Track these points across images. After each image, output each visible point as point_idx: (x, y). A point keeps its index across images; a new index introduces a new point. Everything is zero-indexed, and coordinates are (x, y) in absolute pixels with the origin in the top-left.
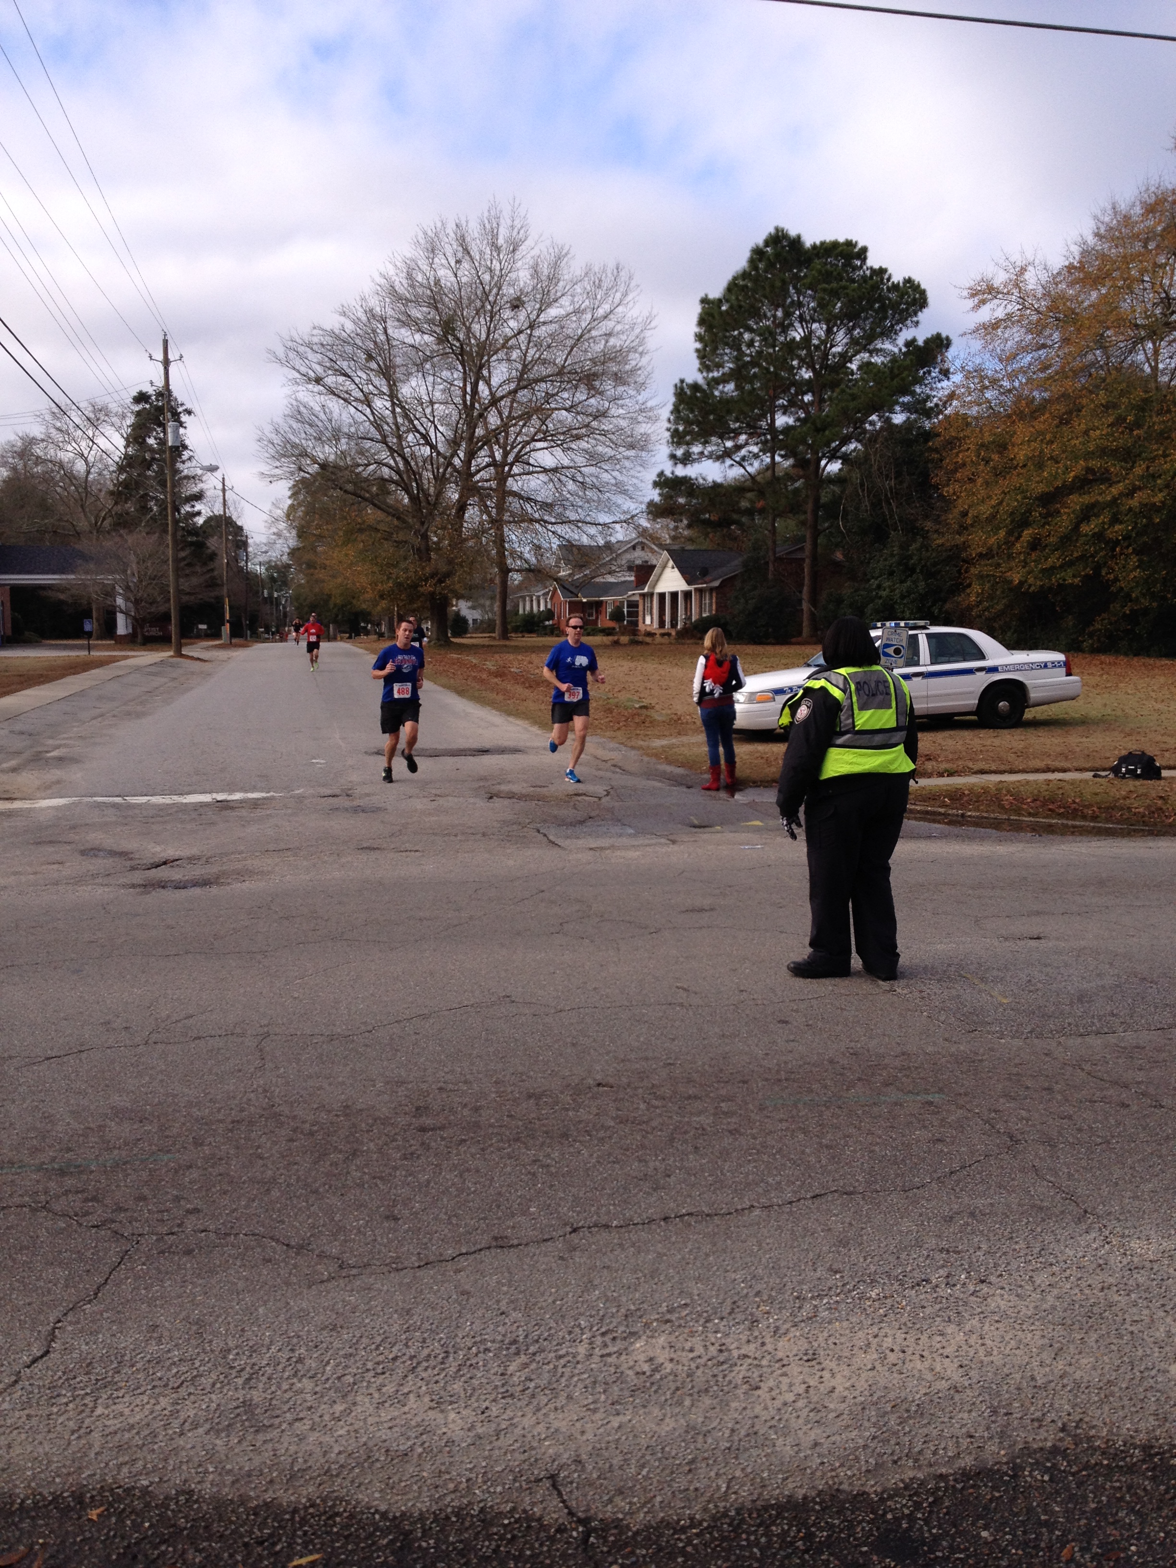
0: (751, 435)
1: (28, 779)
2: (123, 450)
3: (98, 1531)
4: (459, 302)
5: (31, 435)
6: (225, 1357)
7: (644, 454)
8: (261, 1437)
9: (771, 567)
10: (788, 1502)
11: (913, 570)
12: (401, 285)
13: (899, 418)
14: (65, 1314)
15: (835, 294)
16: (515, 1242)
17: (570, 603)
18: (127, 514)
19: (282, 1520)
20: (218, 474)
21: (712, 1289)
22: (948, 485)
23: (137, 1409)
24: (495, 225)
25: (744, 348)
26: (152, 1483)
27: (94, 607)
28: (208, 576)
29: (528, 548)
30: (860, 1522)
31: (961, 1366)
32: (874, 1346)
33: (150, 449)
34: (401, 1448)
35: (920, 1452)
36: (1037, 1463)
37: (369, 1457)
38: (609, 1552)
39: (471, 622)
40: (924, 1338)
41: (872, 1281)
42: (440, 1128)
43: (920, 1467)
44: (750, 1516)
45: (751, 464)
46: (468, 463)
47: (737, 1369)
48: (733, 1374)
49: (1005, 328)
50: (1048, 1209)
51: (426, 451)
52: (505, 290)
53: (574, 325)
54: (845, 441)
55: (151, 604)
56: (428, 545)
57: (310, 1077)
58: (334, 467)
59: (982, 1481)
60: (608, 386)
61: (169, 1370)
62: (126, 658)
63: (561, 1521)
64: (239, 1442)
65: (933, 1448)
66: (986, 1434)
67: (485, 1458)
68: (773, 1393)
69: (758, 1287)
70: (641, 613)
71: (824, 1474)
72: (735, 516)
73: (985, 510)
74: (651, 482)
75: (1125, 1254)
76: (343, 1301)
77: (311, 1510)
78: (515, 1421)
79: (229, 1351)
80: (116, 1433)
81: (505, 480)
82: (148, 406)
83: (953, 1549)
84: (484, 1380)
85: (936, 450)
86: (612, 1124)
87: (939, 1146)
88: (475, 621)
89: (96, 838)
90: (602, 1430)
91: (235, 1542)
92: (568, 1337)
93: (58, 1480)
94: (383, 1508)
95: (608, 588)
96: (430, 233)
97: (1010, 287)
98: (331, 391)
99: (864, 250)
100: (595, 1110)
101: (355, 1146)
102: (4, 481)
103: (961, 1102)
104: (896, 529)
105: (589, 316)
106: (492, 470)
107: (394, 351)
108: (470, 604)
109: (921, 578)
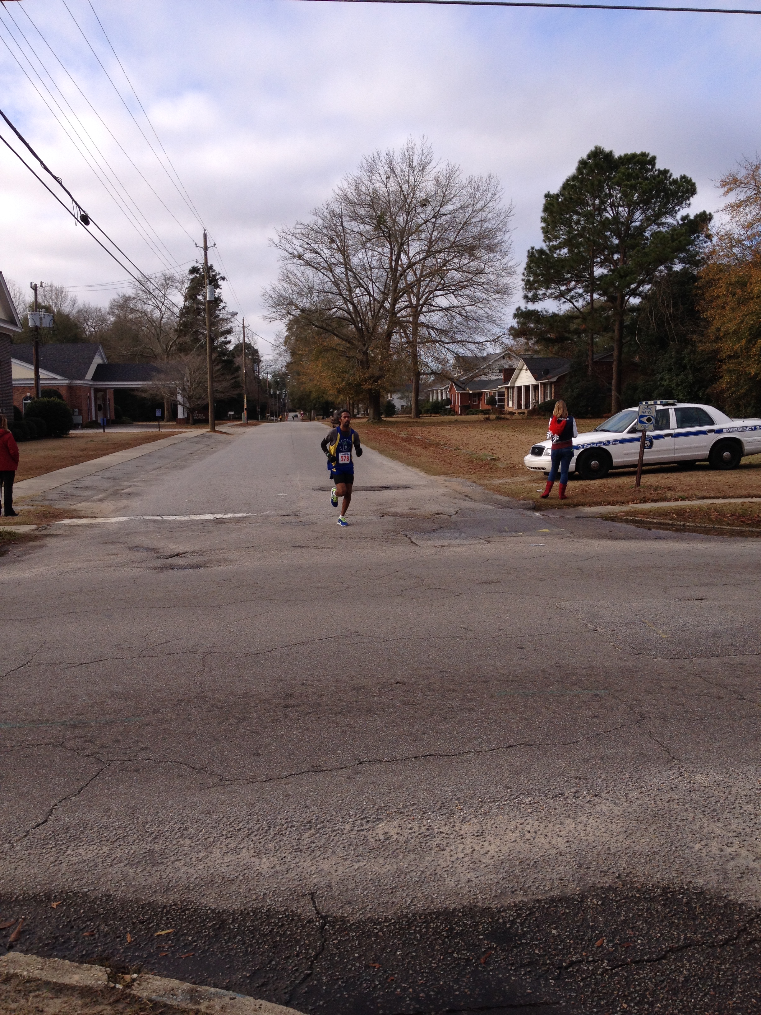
0: (577, 282)
1: (108, 505)
2: (183, 303)
3: (55, 913)
4: (388, 203)
5: (127, 295)
6: (144, 826)
7: (505, 296)
8: (155, 869)
9: (590, 368)
10: (444, 911)
11: (685, 367)
12: (352, 194)
13: (677, 267)
14: (60, 802)
15: (633, 188)
16: (325, 769)
17: (461, 394)
18: (186, 343)
19: (157, 911)
21: (432, 796)
22: (707, 311)
23: (89, 852)
24: (411, 153)
25: (574, 226)
26: (89, 890)
27: (165, 401)
28: (233, 381)
29: (431, 359)
30: (482, 923)
31: (568, 842)
32: (519, 829)
33: (200, 303)
34: (232, 876)
35: (529, 887)
36: (597, 895)
37: (212, 881)
38: (334, 934)
39: (397, 407)
40: (550, 826)
41: (528, 794)
42: (297, 706)
43: (527, 895)
44: (420, 918)
45: (577, 301)
46: (393, 305)
47: (434, 839)
48: (431, 842)
49: (746, 206)
50: (650, 756)
51: (367, 299)
52: (418, 194)
53: (461, 216)
54: (641, 284)
55: (197, 399)
56: (367, 359)
57: (229, 676)
58: (310, 311)
59: (561, 903)
60: (483, 253)
61: (111, 832)
63: (311, 917)
64: (142, 871)
65: (537, 885)
66: (571, 879)
67: (277, 883)
68: (452, 853)
69: (459, 795)
70: (506, 400)
71: (469, 897)
72: (567, 335)
73: (732, 327)
74: (512, 314)
75: (690, 782)
76: (218, 798)
77: (174, 907)
78: (299, 864)
79: (147, 823)
80: (75, 864)
81: (418, 316)
82: (198, 276)
83: (532, 939)
84: (287, 842)
85: (700, 288)
86: (399, 705)
87: (594, 720)
88: (400, 407)
89: (139, 540)
90: (347, 870)
91: (128, 922)
92: (341, 820)
93: (38, 887)
94: (214, 907)
95: (485, 384)
96: (370, 160)
97: (749, 179)
98: (308, 263)
99: (654, 158)
100: (391, 697)
101: (245, 715)
102: (111, 324)
103: (617, 695)
104: (674, 340)
105: (471, 209)
106: (409, 310)
107: (348, 236)
108: (400, 395)
109: (690, 372)
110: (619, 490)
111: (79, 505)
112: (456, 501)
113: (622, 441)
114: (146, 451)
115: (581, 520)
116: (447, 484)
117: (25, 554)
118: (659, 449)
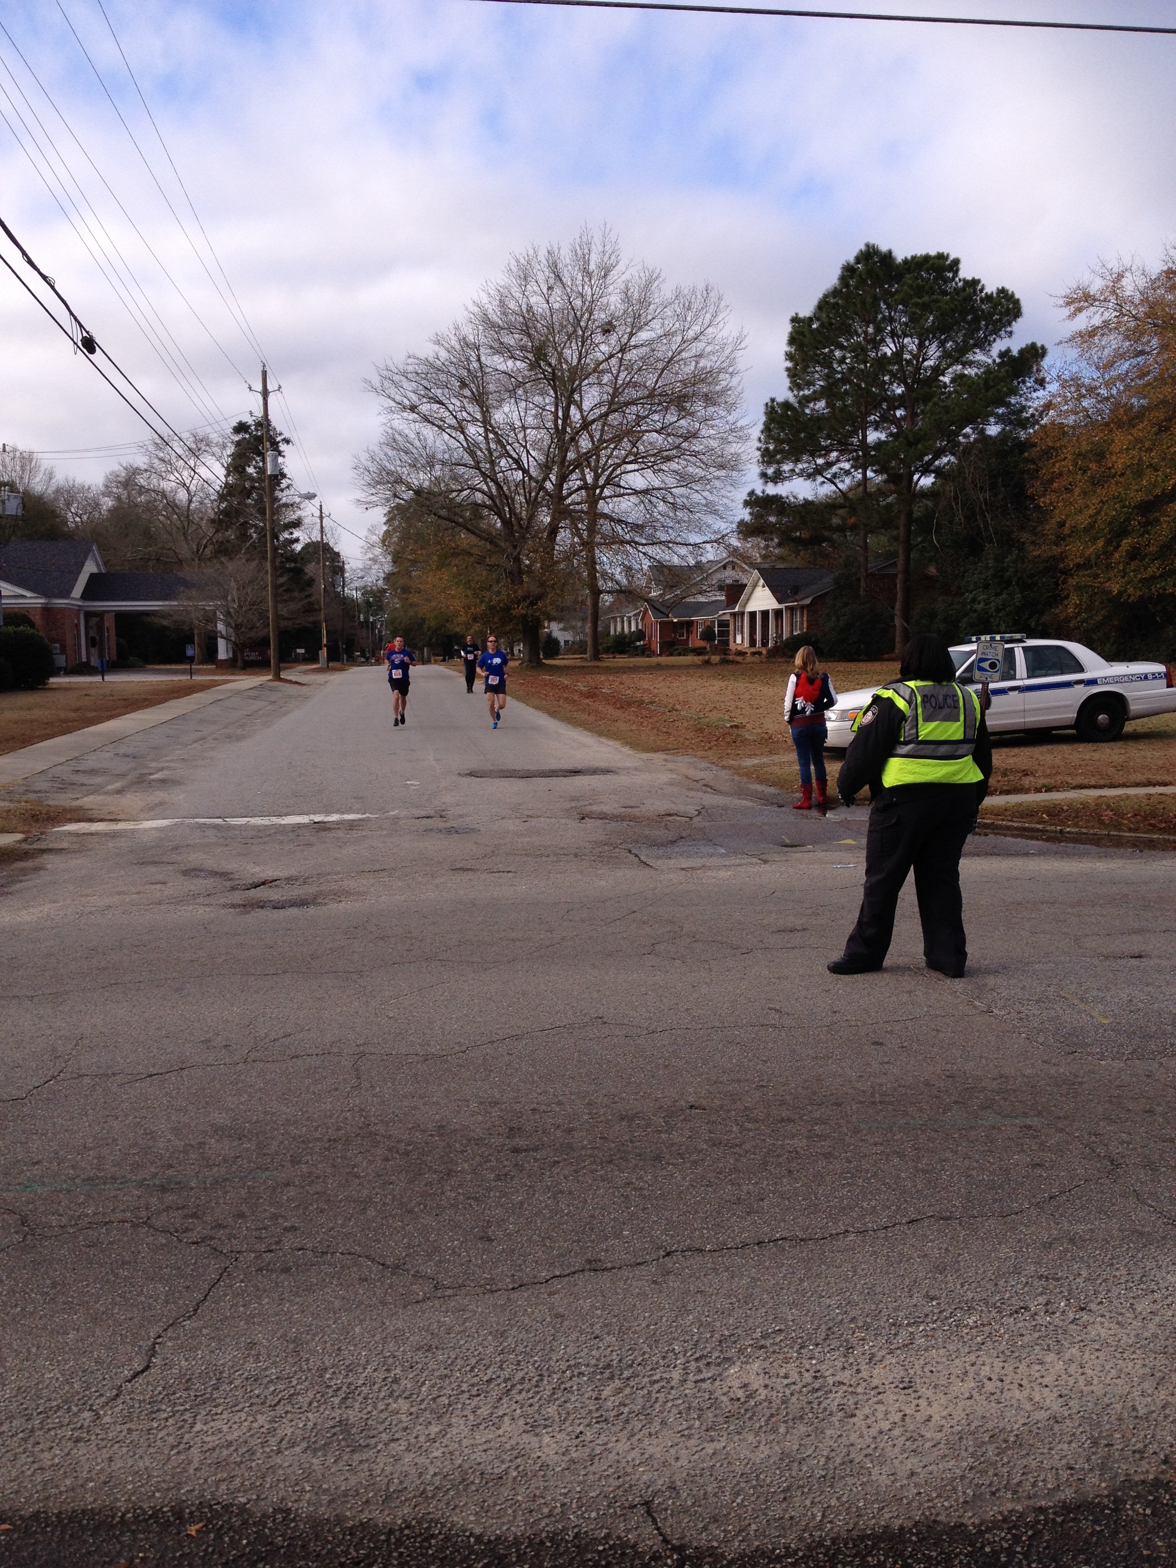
0: (842, 452)
1: (133, 800)
2: (224, 479)
3: (198, 1546)
4: (551, 328)
5: (135, 466)
6: (321, 1376)
7: (734, 474)
8: (357, 1457)
9: (863, 584)
10: (884, 1533)
11: (1008, 583)
12: (494, 313)
13: (993, 430)
14: (166, 1330)
15: (926, 308)
16: (609, 1265)
17: (661, 623)
18: (228, 541)
19: (378, 1541)
20: (316, 502)
21: (806, 1315)
22: (1044, 496)
23: (235, 1426)
24: (586, 251)
25: (835, 366)
26: (249, 1500)
27: (196, 632)
28: (305, 601)
29: (619, 570)
30: (957, 1555)
31: (1061, 1396)
32: (971, 1375)
33: (250, 478)
34: (496, 1471)
35: (1019, 1484)
36: (1139, 1496)
37: (464, 1480)
39: (562, 643)
40: (1023, 1367)
41: (969, 1308)
42: (533, 1150)
43: (1019, 1499)
44: (845, 1545)
45: (843, 481)
46: (559, 486)
47: (831, 1396)
48: (828, 1401)
49: (1103, 335)
50: (1149, 1234)
51: (519, 475)
52: (596, 314)
53: (664, 348)
54: (938, 454)
55: (250, 629)
56: (520, 568)
57: (405, 1097)
58: (429, 493)
59: (1083, 1514)
60: (698, 407)
61: (266, 1388)
62: (227, 682)
63: (655, 1548)
64: (336, 1461)
65: (1032, 1480)
66: (1086, 1466)
67: (580, 1483)
68: (869, 1421)
69: (854, 1313)
70: (731, 632)
71: (921, 1505)
72: (826, 533)
73: (1083, 520)
74: (742, 501)
76: (438, 1322)
77: (407, 1532)
78: (609, 1446)
79: (326, 1370)
80: (214, 1449)
81: (597, 502)
82: (247, 436)
84: (578, 1405)
85: (1032, 461)
86: (705, 1147)
87: (1038, 1171)
88: (566, 642)
89: (195, 858)
90: (696, 1457)
92: (662, 1362)
93: (157, 1495)
94: (478, 1531)
95: (698, 608)
96: (522, 261)
97: (1107, 294)
98: (426, 419)
99: (956, 262)
100: (688, 1133)
101: (450, 1166)
102: (109, 511)
103: (1060, 1126)
104: (991, 541)
105: (679, 339)
106: (583, 492)
107: (487, 378)
108: (562, 626)
109: (1017, 590)
111: (86, 799)
112: (692, 793)
114: (178, 712)
116: (670, 765)
117: (13, 882)
118: (1000, 710)
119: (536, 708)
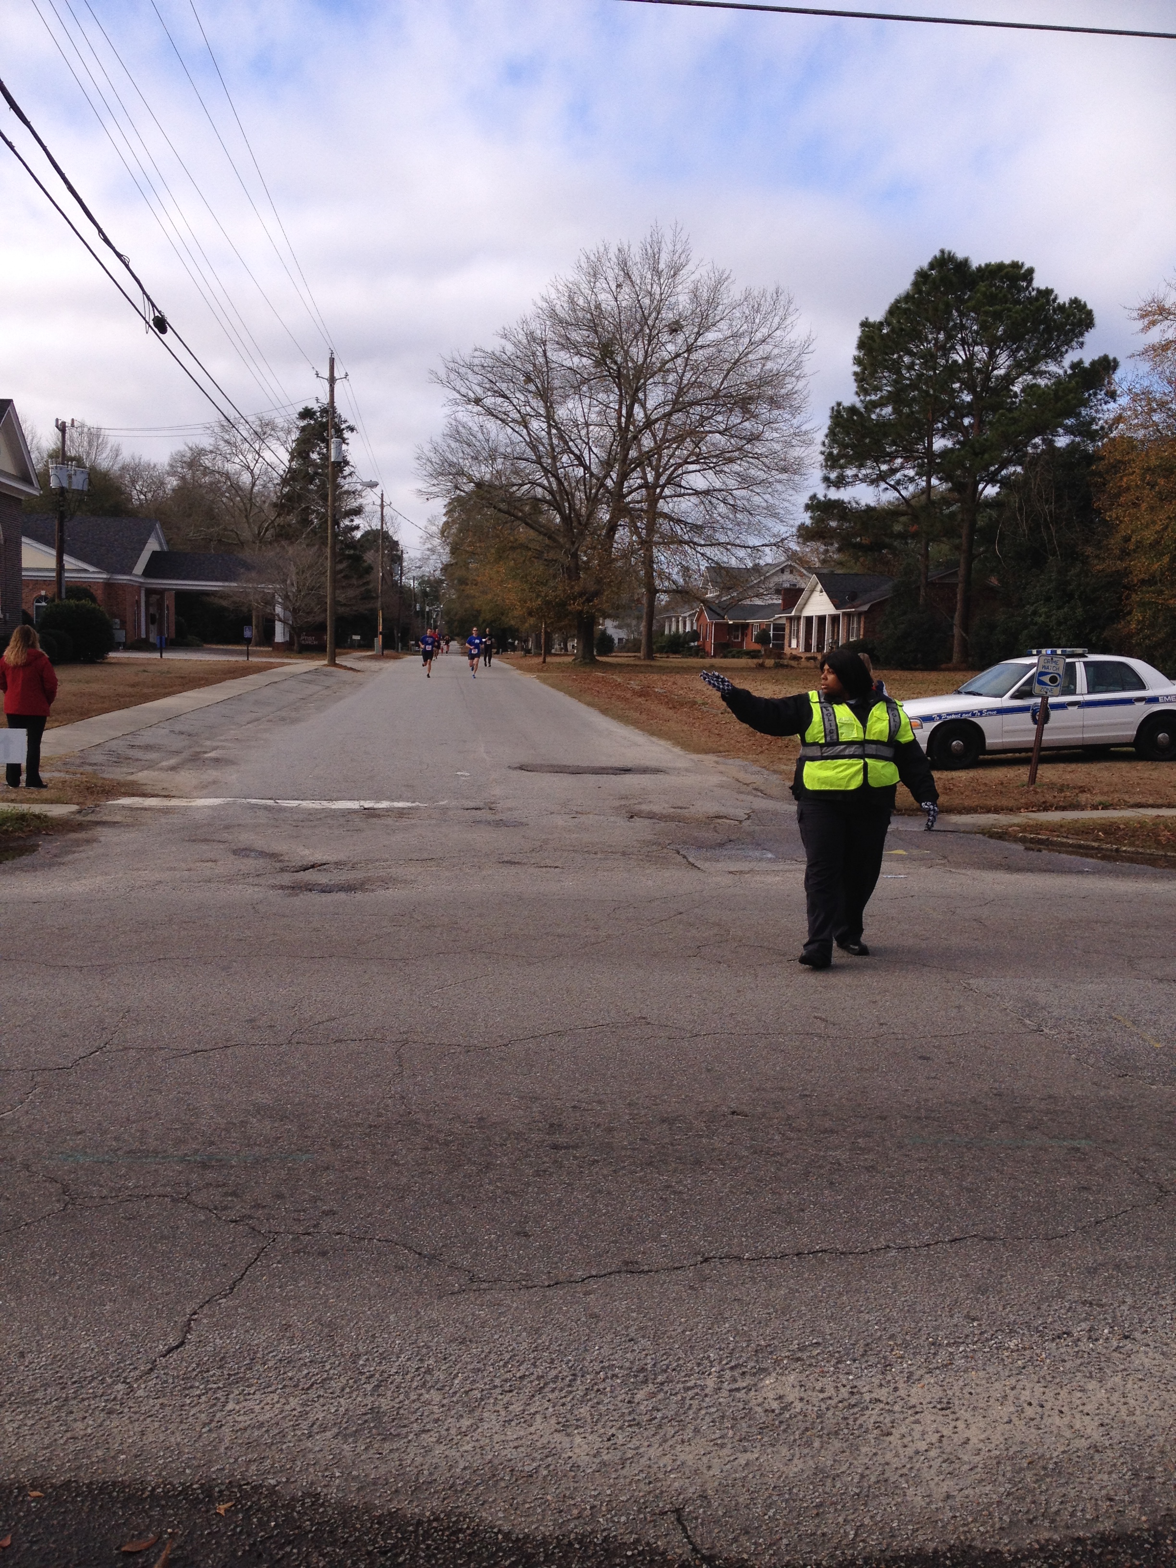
0: (907, 459)
1: (186, 778)
2: (287, 464)
3: (226, 1525)
4: (618, 325)
5: (200, 447)
6: (354, 1362)
7: (797, 477)
8: (387, 1446)
9: (922, 592)
10: (917, 1555)
11: (1071, 596)
12: (562, 308)
13: (1062, 441)
14: (201, 1307)
15: (997, 317)
16: (646, 1268)
17: (716, 624)
18: (289, 525)
19: (406, 1531)
20: (377, 490)
21: (844, 1329)
22: (1111, 510)
23: (267, 1407)
24: (656, 250)
25: (904, 372)
26: (279, 1483)
27: (254, 614)
28: (363, 589)
29: (676, 570)
31: (1102, 1425)
32: (1011, 1398)
33: (313, 463)
34: (527, 1468)
35: (1057, 1513)
37: (494, 1475)
39: (616, 641)
40: (1064, 1393)
41: (1011, 1331)
42: (574, 1147)
43: (1057, 1528)
45: (906, 488)
46: (620, 484)
47: (868, 1413)
48: (864, 1418)
51: (580, 472)
52: (663, 314)
53: (731, 349)
54: (1004, 465)
55: (308, 613)
56: (577, 564)
57: (447, 1086)
58: (489, 486)
59: (1121, 1547)
60: (763, 410)
61: (300, 1370)
62: (283, 665)
63: (684, 1557)
64: (366, 1449)
65: (1070, 1509)
66: (1127, 1498)
67: (610, 1486)
68: (905, 1441)
69: (893, 1330)
70: (787, 637)
71: (956, 1528)
72: (887, 540)
73: (1149, 536)
74: (803, 505)
76: (473, 1314)
77: (435, 1524)
78: (641, 1450)
79: (359, 1356)
80: (245, 1429)
81: (657, 501)
82: (312, 422)
84: (611, 1407)
85: (1099, 474)
86: (746, 1153)
87: (1085, 1195)
88: (620, 640)
89: (245, 838)
90: (728, 1467)
91: (359, 1550)
92: (696, 1369)
93: (188, 1471)
94: (506, 1528)
95: (755, 611)
96: (592, 258)
98: (490, 412)
99: (1031, 271)
100: (729, 1139)
101: (489, 1159)
102: (173, 490)
103: (1108, 1149)
104: (1054, 554)
105: (747, 340)
106: (644, 491)
107: (552, 374)
108: (617, 623)
109: (1079, 604)
110: (1002, 788)
111: (140, 774)
112: (743, 797)
113: (1001, 711)
114: (234, 692)
115: (950, 835)
116: (721, 768)
117: (67, 853)
118: (1056, 725)
119: (589, 704)
